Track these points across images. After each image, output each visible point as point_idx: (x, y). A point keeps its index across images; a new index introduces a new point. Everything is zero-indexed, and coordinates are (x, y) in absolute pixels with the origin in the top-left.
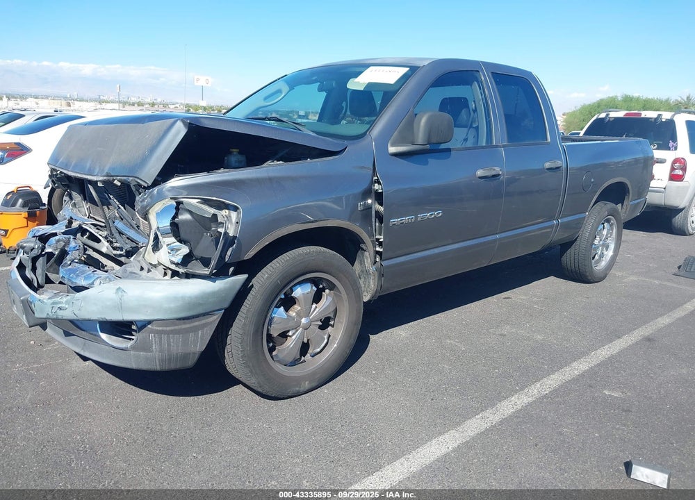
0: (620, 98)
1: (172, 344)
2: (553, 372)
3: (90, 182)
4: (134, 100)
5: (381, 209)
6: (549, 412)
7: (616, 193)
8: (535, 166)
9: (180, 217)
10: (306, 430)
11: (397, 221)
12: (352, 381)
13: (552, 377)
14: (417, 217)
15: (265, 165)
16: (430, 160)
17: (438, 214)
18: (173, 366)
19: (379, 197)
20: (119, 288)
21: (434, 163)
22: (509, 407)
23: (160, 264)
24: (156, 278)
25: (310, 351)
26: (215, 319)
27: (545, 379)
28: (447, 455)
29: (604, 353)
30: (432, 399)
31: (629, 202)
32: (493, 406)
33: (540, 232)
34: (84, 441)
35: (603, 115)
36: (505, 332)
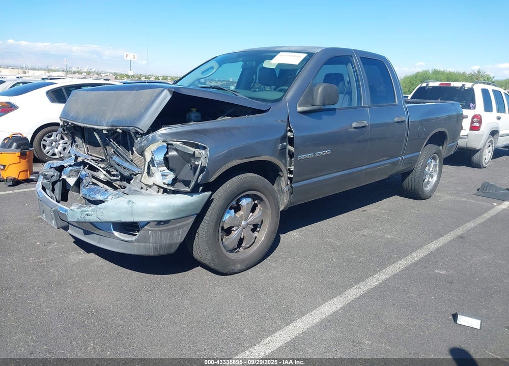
0: (431, 72)
1: (163, 237)
2: (401, 259)
3: (95, 130)
4: (74, 69)
5: (292, 149)
6: (401, 284)
7: (439, 139)
8: (389, 120)
9: (170, 154)
10: (240, 297)
11: (303, 157)
12: (267, 266)
13: (400, 262)
14: (315, 154)
15: (218, 119)
16: (323, 116)
17: (328, 152)
18: (162, 253)
19: (291, 141)
20: (129, 201)
21: (326, 119)
22: (374, 281)
23: (154, 184)
24: (153, 194)
25: (243, 245)
26: (191, 221)
27: (395, 264)
28: (336, 312)
29: (433, 246)
30: (322, 277)
31: (447, 145)
32: (364, 281)
33: (383, 166)
34: (90, 307)
35: (424, 85)
36: (365, 233)
